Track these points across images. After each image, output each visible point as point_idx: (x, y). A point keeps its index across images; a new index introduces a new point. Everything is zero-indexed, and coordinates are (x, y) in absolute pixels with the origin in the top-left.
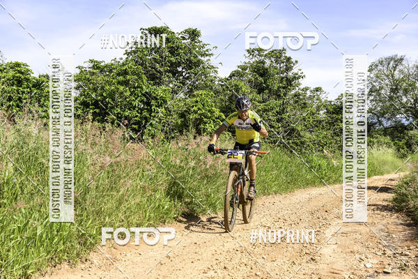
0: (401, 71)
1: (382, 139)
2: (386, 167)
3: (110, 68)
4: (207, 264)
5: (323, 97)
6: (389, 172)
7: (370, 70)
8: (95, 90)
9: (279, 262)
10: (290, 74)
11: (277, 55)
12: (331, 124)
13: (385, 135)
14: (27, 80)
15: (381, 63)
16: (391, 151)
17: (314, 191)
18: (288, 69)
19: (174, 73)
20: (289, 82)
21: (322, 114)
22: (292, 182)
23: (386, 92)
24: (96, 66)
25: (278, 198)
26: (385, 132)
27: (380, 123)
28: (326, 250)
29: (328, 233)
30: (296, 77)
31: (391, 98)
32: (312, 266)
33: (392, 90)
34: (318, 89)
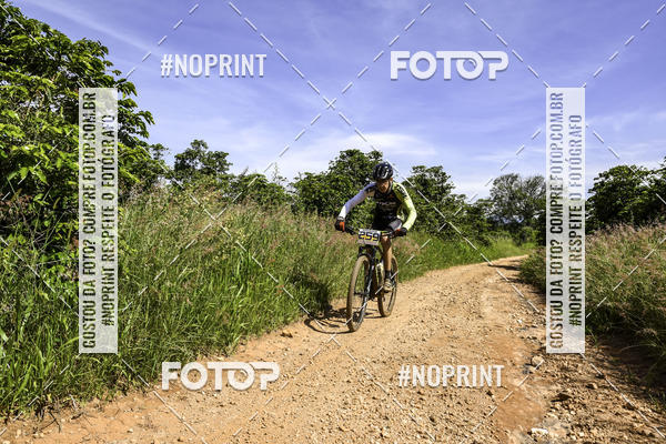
0: (516, 185)
1: (504, 232)
2: (508, 252)
3: (319, 178)
4: (408, 318)
5: (466, 201)
6: (510, 256)
7: (495, 184)
8: (314, 193)
9: (458, 318)
10: (445, 184)
11: (436, 171)
12: (471, 221)
13: (505, 230)
14: (265, 187)
15: (502, 179)
16: (510, 240)
17: (464, 268)
18: (444, 181)
19: (364, 182)
20: (444, 190)
21: (465, 214)
22: (447, 262)
23: (506, 199)
24: (309, 176)
25: (439, 272)
26: (505, 227)
27: (502, 221)
28: (487, 310)
29: (483, 297)
30: (449, 187)
31: (509, 204)
32: (481, 321)
33: (510, 198)
34: (462, 196)
